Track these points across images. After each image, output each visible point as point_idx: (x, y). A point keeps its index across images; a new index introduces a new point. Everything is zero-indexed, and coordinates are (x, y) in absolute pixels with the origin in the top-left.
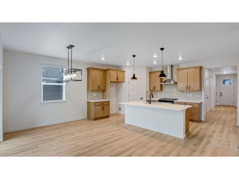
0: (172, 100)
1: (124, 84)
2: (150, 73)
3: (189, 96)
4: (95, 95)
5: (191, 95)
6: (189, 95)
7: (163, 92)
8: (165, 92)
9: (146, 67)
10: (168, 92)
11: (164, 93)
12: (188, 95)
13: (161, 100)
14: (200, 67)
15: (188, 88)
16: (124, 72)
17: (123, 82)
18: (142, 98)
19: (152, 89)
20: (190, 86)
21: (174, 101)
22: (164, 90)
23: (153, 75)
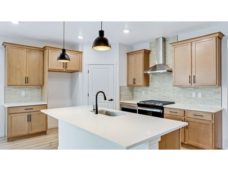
0: (160, 105)
1: (80, 74)
2: (128, 54)
3: (197, 96)
4: (23, 93)
5: (200, 95)
6: (197, 94)
7: (150, 88)
8: (154, 88)
9: (119, 43)
10: (158, 88)
11: (151, 91)
12: (194, 95)
13: (142, 103)
14: (217, 35)
15: (192, 80)
16: (81, 53)
17: (79, 71)
18: (112, 100)
19: (131, 83)
20: (196, 76)
21: (164, 106)
22: (152, 86)
23: (132, 58)
